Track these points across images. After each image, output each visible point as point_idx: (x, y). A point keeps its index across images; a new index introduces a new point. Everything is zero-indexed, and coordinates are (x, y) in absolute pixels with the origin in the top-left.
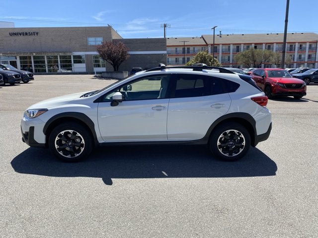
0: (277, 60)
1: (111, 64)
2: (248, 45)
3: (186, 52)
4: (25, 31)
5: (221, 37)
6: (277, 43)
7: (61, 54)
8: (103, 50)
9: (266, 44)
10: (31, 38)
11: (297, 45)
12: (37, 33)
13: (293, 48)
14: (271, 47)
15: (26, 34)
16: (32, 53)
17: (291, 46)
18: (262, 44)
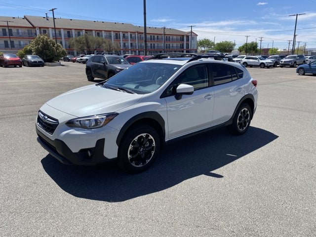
0: (108, 46)
2: (79, 31)
3: (8, 34)
5: (48, 20)
6: (105, 31)
9: (96, 31)
11: (121, 35)
13: (118, 37)
14: (100, 34)
17: (116, 34)
18: (92, 30)
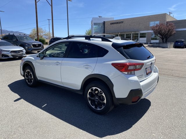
1: (161, 38)
4: (117, 22)
7: (133, 32)
8: (156, 29)
10: (119, 25)
12: (123, 22)
15: (118, 23)
16: (118, 33)
